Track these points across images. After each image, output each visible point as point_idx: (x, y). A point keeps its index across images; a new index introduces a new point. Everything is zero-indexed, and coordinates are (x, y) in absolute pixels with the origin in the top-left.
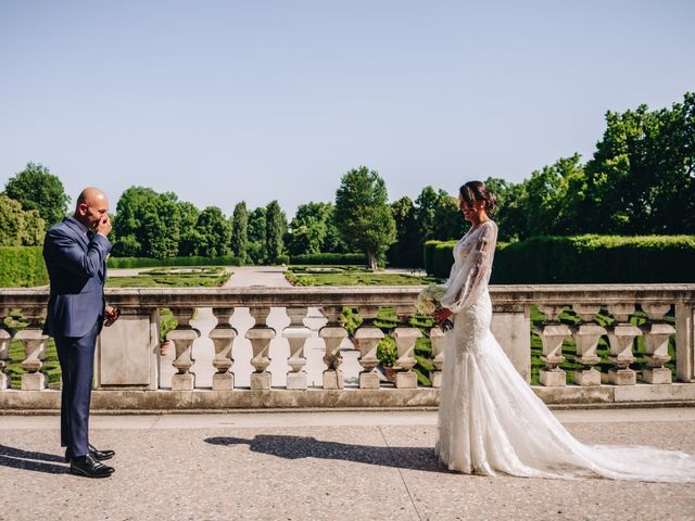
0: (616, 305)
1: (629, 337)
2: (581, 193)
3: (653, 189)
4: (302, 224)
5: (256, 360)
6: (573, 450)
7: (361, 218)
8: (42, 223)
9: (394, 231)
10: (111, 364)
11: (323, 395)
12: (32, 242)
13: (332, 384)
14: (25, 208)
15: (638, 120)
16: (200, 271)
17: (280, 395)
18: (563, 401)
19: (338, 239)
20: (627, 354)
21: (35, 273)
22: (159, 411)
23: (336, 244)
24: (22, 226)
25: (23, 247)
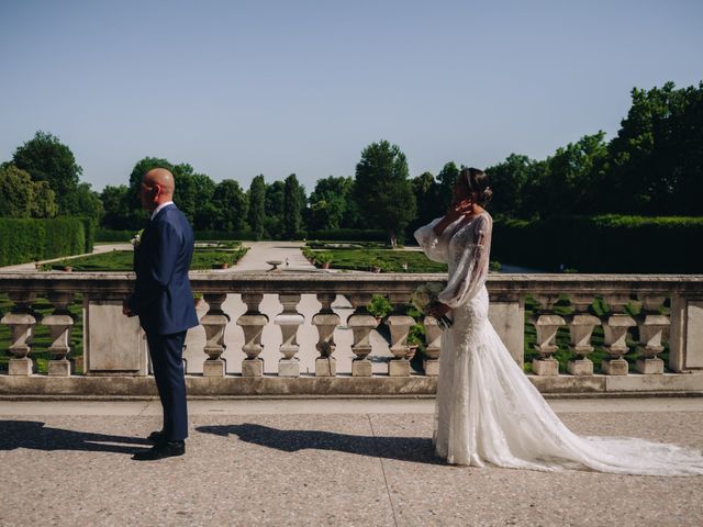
0: (611, 295)
1: (623, 328)
2: (602, 172)
3: (676, 169)
4: (321, 199)
5: (248, 346)
6: (564, 441)
7: (381, 194)
8: (52, 194)
9: (414, 207)
10: (100, 349)
11: (315, 382)
12: (41, 214)
13: (325, 371)
14: (34, 179)
15: (664, 98)
16: (216, 245)
17: (272, 381)
18: (555, 390)
19: (358, 214)
20: (621, 344)
21: (45, 246)
22: (149, 397)
23: (356, 219)
24: (31, 198)
25: (33, 220)
